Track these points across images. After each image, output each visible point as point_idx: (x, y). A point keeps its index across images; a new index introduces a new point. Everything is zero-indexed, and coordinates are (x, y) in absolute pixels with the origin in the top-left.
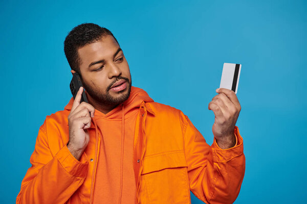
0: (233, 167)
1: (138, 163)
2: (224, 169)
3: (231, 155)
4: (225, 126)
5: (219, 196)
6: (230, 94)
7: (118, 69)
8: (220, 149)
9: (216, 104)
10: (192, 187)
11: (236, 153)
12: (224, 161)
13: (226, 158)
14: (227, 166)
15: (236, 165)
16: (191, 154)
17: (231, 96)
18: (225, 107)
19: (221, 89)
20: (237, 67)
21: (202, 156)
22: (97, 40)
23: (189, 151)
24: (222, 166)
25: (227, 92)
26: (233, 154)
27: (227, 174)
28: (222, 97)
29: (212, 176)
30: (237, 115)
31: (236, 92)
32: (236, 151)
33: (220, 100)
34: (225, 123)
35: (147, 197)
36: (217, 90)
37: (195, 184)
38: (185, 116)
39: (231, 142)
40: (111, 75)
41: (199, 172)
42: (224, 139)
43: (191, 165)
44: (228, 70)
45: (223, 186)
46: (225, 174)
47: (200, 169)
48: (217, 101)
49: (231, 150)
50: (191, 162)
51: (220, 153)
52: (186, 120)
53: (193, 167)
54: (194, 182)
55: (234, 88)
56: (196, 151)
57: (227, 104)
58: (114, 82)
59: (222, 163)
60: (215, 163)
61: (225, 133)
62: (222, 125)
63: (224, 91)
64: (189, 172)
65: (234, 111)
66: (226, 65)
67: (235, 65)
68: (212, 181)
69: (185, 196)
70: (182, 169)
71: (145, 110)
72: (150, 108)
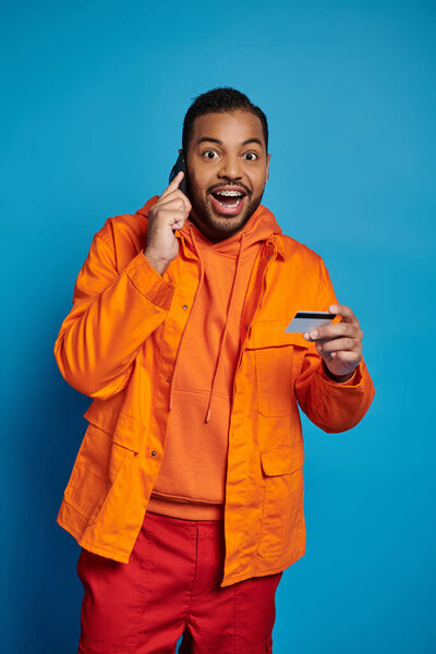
7: (240, 169)
22: (226, 111)
40: (223, 173)
71: (276, 250)
72: (280, 245)
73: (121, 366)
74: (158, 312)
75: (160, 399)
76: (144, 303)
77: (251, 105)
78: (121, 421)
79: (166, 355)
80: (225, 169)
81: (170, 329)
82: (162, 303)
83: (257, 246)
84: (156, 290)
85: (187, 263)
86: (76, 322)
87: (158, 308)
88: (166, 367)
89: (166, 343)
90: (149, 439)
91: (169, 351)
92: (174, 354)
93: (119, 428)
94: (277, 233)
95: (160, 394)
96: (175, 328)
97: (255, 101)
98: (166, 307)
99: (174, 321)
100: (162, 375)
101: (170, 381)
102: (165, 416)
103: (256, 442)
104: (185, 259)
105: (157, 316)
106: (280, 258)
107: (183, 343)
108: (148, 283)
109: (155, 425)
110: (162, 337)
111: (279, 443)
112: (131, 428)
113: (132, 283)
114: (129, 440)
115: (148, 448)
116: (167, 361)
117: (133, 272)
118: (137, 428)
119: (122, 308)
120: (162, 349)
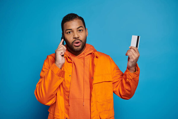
0: (135, 81)
1: (91, 79)
2: (131, 82)
3: (135, 76)
4: (133, 63)
5: (127, 94)
6: (136, 49)
7: (78, 35)
8: (130, 73)
9: (130, 53)
10: (114, 90)
11: (137, 75)
12: (131, 78)
13: (133, 77)
14: (132, 80)
15: (136, 80)
16: (114, 75)
17: (136, 50)
18: (133, 54)
19: (131, 47)
20: (138, 37)
21: (119, 76)
23: (113, 74)
24: (130, 80)
25: (134, 48)
26: (135, 75)
27: (132, 84)
28: (132, 50)
29: (125, 85)
30: (138, 58)
31: (138, 48)
32: (137, 74)
33: (131, 51)
34: (133, 61)
35: (95, 94)
36: (130, 47)
37: (115, 89)
38: (111, 58)
39: (135, 70)
40: (74, 37)
41: (118, 83)
42: (132, 69)
43: (114, 80)
44: (134, 38)
45: (129, 89)
46: (131, 84)
47: (118, 82)
48: (130, 52)
49: (135, 73)
50: (114, 79)
51: (130, 74)
52: (111, 60)
53: (115, 81)
54: (115, 88)
55: (137, 46)
56: (116, 74)
57: (134, 53)
58: (75, 40)
59: (131, 79)
60: (127, 79)
61: (133, 66)
62: (132, 62)
63: (132, 48)
64: (113, 83)
65: (137, 56)
66: (133, 36)
67: (137, 36)
68: (124, 87)
69: (111, 94)
70: (110, 82)
71: (95, 55)
72: (96, 54)
73: (52, 95)
74: (61, 79)
75: (66, 103)
76: (56, 76)
77: (79, 16)
78: (55, 111)
79: (67, 90)
80: (74, 36)
81: (67, 83)
82: (61, 76)
83: (90, 55)
84: (59, 72)
85: (70, 63)
86: (39, 85)
87: (60, 78)
88: (67, 93)
89: (66, 87)
90: (65, 115)
91: (67, 89)
92: (69, 90)
93: (55, 113)
94: (95, 51)
95: (66, 102)
96: (68, 82)
97: (79, 15)
98: (63, 77)
99: (67, 80)
100: (66, 96)
101: (68, 97)
102: (68, 107)
103: (97, 110)
104: (69, 62)
105: (60, 80)
106: (97, 57)
107: (71, 86)
108: (57, 71)
109: (66, 110)
110: (65, 85)
111: (104, 110)
112: (58, 113)
113: (52, 71)
114: (58, 116)
115: (65, 117)
116: (67, 92)
117: (52, 68)
118: (60, 112)
119: (50, 79)
120: (65, 89)
